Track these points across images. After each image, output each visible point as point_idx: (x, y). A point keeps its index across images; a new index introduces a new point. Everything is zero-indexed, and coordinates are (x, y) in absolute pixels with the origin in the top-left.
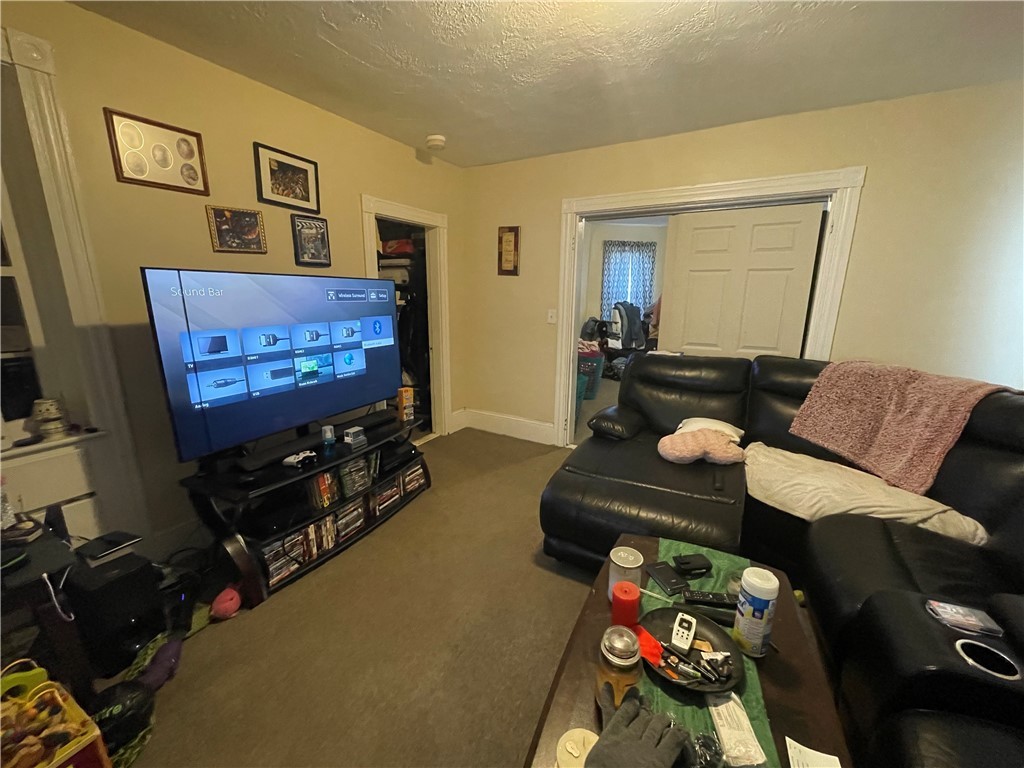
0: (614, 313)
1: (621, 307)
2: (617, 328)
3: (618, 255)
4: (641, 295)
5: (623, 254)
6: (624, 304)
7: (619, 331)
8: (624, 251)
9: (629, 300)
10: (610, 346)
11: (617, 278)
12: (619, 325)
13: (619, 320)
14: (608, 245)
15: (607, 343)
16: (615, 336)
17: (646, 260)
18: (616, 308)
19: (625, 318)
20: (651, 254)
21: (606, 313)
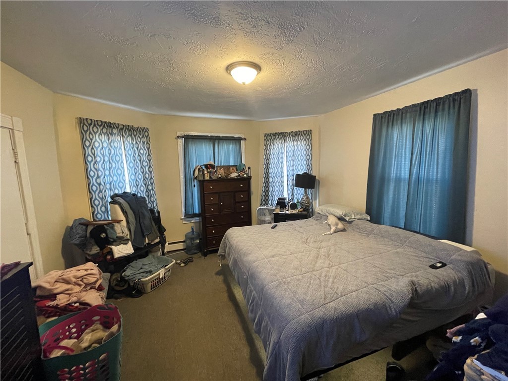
0: (112, 210)
1: (121, 200)
2: (121, 229)
3: (104, 138)
4: (141, 183)
5: (111, 138)
6: (124, 195)
7: (126, 231)
8: (111, 134)
9: (128, 190)
10: (116, 256)
11: (107, 166)
12: (124, 223)
13: (121, 216)
14: (86, 126)
15: (111, 252)
16: (121, 240)
17: (141, 146)
18: (114, 202)
19: (130, 212)
20: (144, 139)
21: (100, 210)
